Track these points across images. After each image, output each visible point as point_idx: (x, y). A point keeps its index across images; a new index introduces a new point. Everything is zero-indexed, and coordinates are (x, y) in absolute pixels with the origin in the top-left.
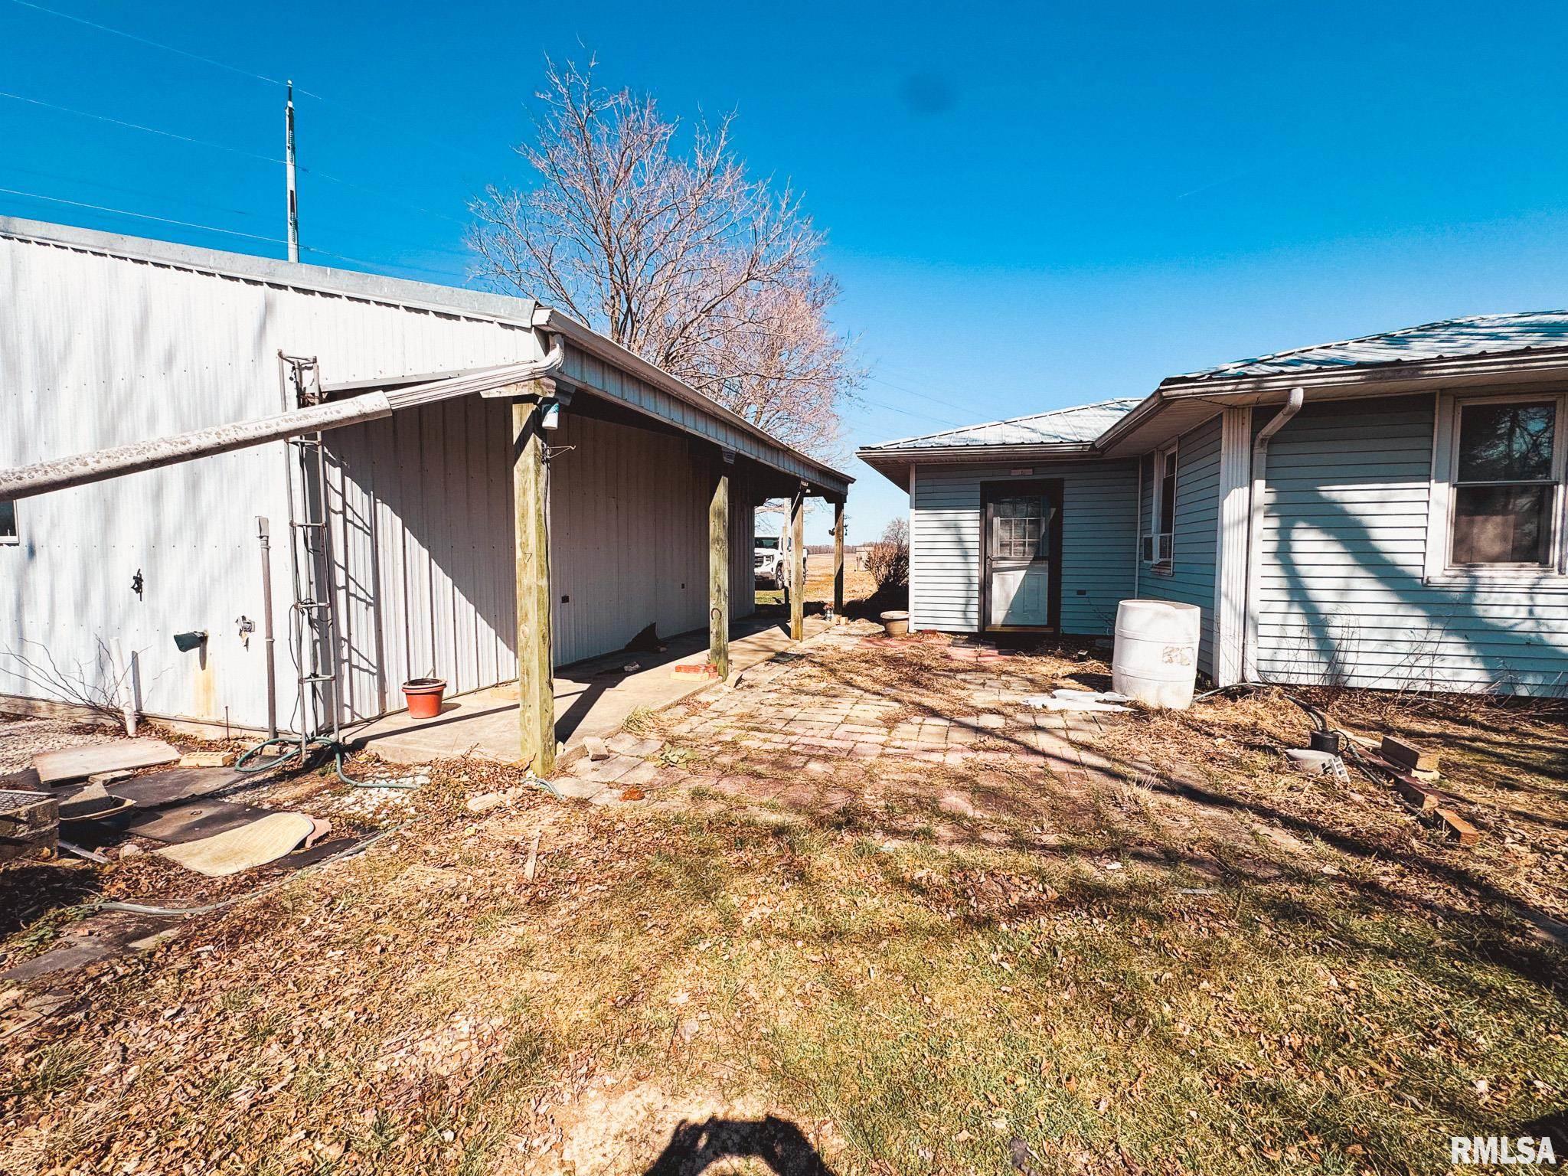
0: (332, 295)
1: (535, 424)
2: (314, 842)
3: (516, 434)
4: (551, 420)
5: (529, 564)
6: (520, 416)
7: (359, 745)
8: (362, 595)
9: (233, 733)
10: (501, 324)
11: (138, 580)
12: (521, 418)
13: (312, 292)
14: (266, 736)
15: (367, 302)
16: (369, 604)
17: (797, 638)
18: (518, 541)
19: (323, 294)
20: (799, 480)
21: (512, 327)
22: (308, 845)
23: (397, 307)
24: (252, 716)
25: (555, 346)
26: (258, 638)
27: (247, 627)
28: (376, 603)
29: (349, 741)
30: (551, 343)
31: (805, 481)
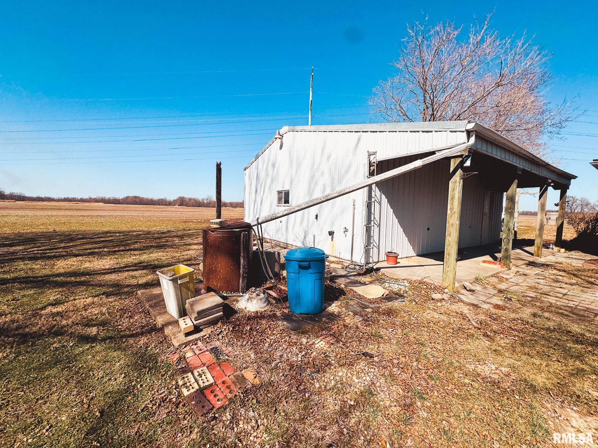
0: (383, 132)
1: (461, 166)
2: (386, 295)
3: (452, 170)
4: (468, 163)
5: (453, 216)
6: (453, 164)
7: (378, 269)
8: (377, 224)
9: (340, 260)
10: (450, 131)
11: (317, 216)
12: (455, 164)
13: (376, 132)
14: (349, 262)
15: (396, 132)
16: (378, 226)
17: (538, 256)
18: (449, 208)
19: (380, 132)
20: (548, 179)
21: (455, 132)
22: (385, 296)
23: (407, 132)
24: (346, 256)
25: (473, 136)
26: (349, 234)
27: (346, 230)
28: (379, 226)
29: (375, 267)
30: (471, 135)
31: (550, 179)
